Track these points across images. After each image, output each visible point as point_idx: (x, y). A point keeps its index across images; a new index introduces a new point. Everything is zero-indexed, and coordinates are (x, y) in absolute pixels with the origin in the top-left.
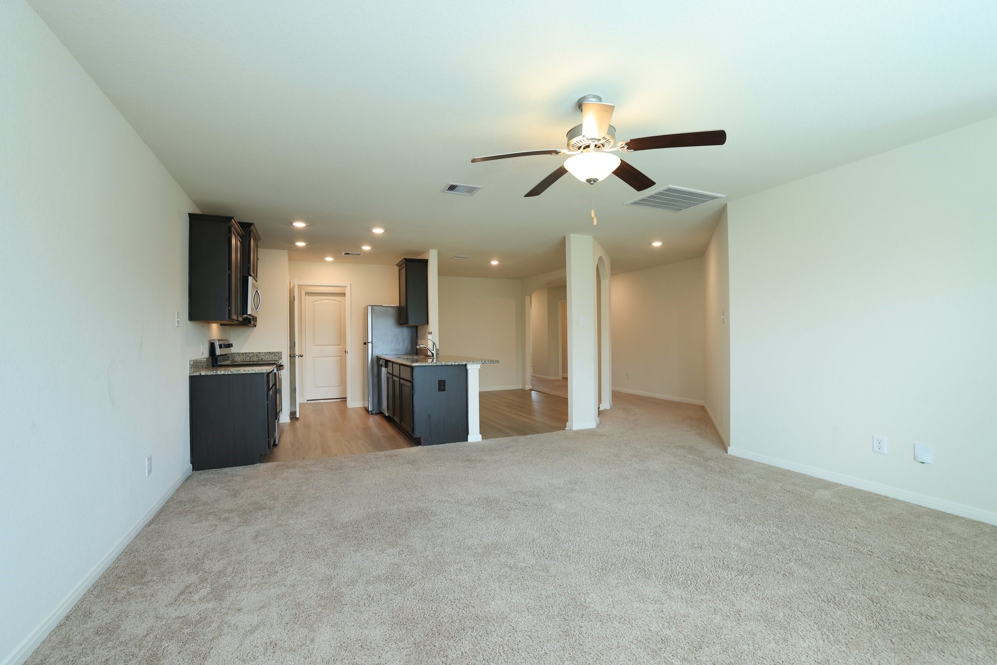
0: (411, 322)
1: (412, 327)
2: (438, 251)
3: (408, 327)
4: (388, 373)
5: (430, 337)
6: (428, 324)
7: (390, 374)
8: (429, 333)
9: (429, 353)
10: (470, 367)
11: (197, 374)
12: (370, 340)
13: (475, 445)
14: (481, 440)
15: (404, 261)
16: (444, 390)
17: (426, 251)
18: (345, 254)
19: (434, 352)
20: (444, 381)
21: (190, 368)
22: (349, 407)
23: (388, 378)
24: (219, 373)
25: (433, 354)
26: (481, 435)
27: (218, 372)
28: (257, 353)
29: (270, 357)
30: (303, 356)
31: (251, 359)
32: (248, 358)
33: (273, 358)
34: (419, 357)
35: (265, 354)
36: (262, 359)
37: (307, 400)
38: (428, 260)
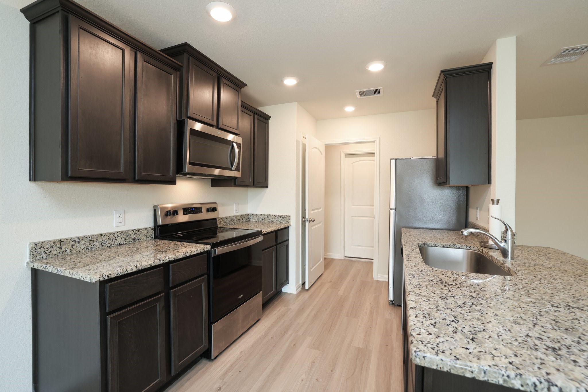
0: (455, 178)
1: (458, 188)
2: (517, 38)
3: (452, 187)
5: (494, 210)
6: (489, 182)
8: (493, 200)
12: (392, 206)
22: (375, 279)
28: (268, 215)
29: (278, 221)
30: (314, 221)
31: (263, 221)
32: (261, 219)
33: (282, 222)
34: (467, 246)
35: (275, 217)
36: (272, 222)
37: (345, 257)
38: (493, 65)
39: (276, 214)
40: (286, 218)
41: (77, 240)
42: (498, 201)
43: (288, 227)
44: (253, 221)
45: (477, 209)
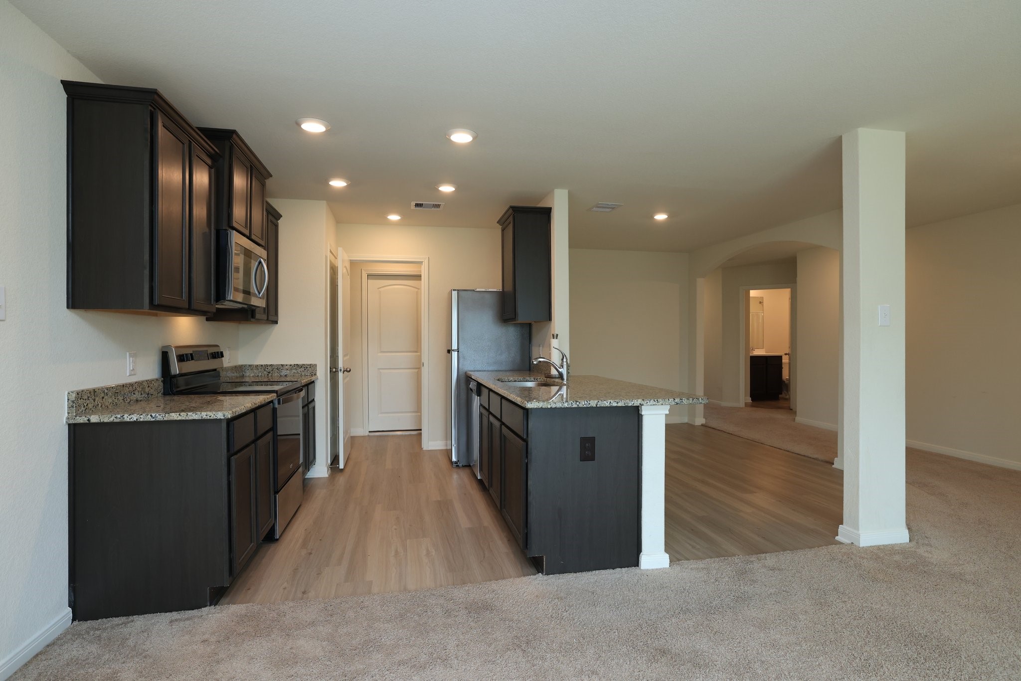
0: (521, 319)
1: (522, 325)
2: (569, 192)
3: (516, 325)
4: (481, 405)
5: (554, 343)
6: (550, 319)
7: (484, 408)
8: (553, 335)
9: (554, 372)
10: (646, 412)
11: (82, 420)
12: (455, 347)
13: (656, 577)
14: (668, 566)
15: (511, 211)
16: (592, 459)
17: (549, 193)
18: (417, 205)
19: (564, 371)
20: (592, 440)
21: (69, 408)
22: (424, 449)
23: (481, 415)
24: (127, 418)
25: (561, 376)
26: (667, 556)
27: (126, 416)
28: (278, 365)
29: (298, 373)
30: (350, 371)
31: (270, 375)
32: (265, 372)
33: (303, 374)
34: (534, 379)
35: (291, 367)
36: (286, 375)
37: (369, 432)
38: (552, 210)
39: (293, 363)
40: (311, 369)
41: (106, 391)
42: (557, 335)
43: (313, 382)
44: (251, 375)
45: (539, 346)
